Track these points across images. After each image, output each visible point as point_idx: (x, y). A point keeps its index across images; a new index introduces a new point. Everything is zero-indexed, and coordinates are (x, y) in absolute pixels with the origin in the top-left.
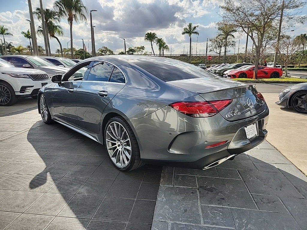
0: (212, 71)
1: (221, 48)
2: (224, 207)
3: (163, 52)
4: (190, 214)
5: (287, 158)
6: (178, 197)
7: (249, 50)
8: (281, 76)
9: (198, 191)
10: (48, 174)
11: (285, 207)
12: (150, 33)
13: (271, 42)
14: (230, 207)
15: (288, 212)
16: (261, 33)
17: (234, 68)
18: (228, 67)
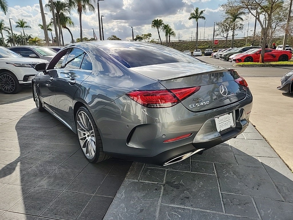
0: (218, 55)
1: (228, 32)
2: (185, 207)
3: (170, 39)
4: (146, 215)
5: (276, 150)
6: (139, 194)
7: (257, 33)
8: (290, 59)
9: (163, 187)
10: (19, 164)
11: (257, 211)
12: (156, 20)
13: (281, 23)
14: (193, 209)
15: (260, 218)
16: (268, 14)
17: (241, 52)
18: (235, 51)
